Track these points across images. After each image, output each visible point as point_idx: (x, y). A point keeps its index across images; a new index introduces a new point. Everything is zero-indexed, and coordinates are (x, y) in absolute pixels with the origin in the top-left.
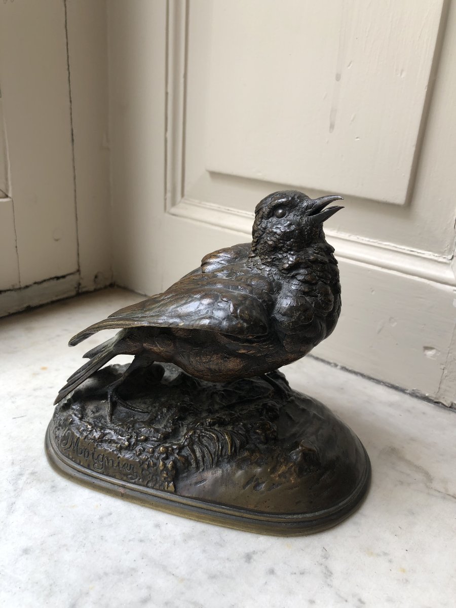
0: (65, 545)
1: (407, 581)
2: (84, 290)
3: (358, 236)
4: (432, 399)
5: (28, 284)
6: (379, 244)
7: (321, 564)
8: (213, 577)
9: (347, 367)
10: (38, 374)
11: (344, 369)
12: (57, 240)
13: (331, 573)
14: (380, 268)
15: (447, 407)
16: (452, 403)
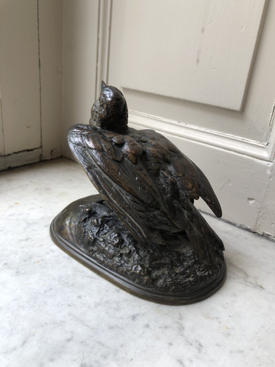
0: (22, 306)
1: (229, 334)
2: (45, 159)
3: (211, 130)
4: (252, 230)
5: (10, 153)
6: (224, 135)
7: (178, 323)
8: (111, 328)
9: (201, 210)
10: (13, 206)
12: (28, 127)
13: (183, 328)
14: (224, 149)
15: (260, 235)
16: (264, 233)
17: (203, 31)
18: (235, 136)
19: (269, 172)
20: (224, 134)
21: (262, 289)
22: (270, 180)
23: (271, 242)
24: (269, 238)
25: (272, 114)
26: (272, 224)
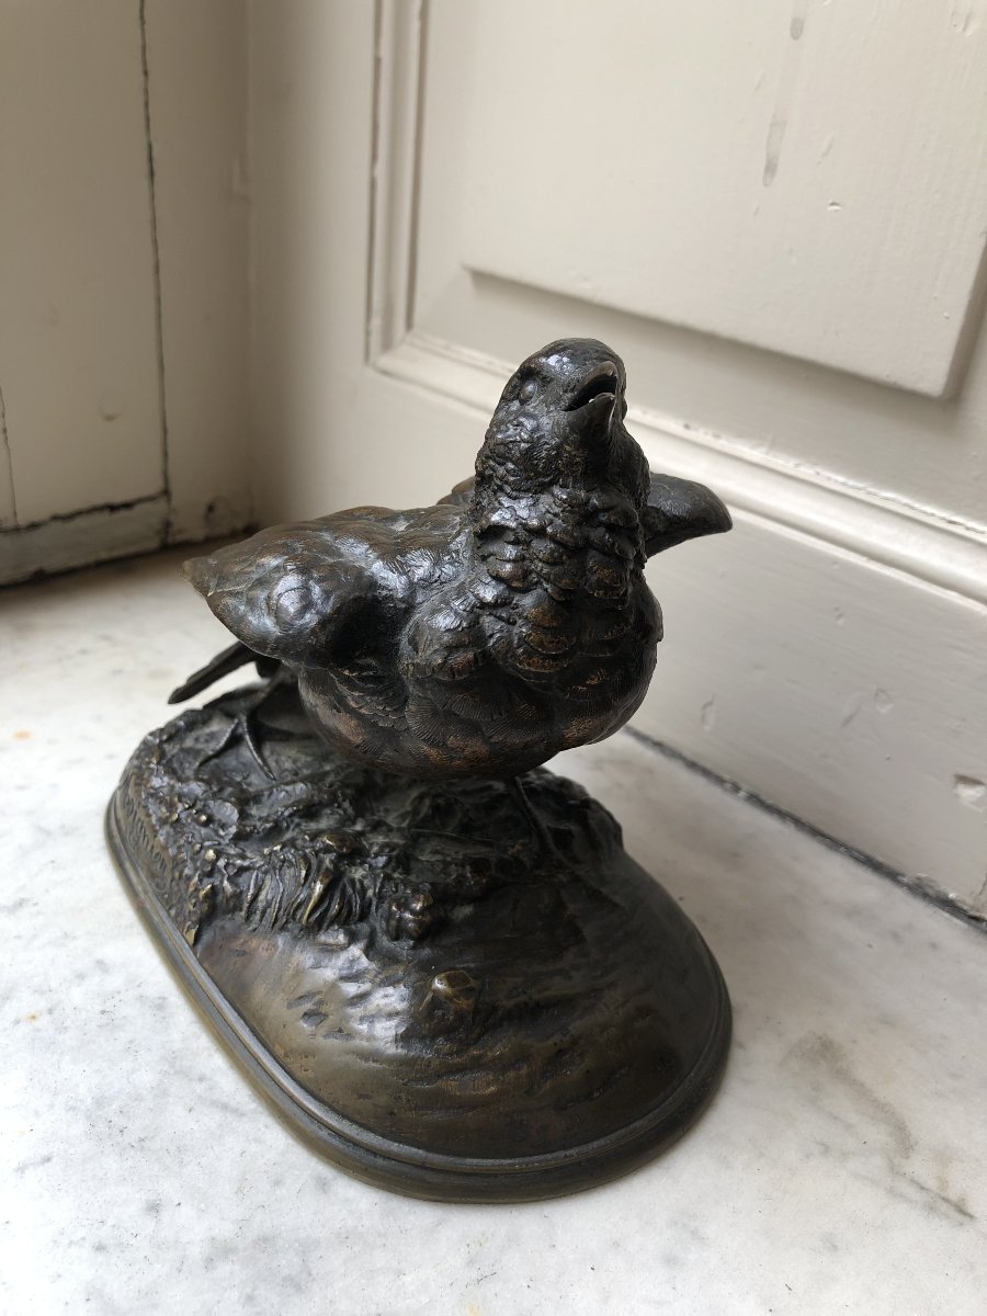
2: (180, 538)
3: (818, 469)
4: (965, 907)
5: (36, 518)
6: (869, 493)
10: (3, 749)
11: (755, 799)
12: (110, 418)
14: (864, 559)
17: (797, 30)
18: (917, 505)
20: (872, 490)
21: (966, 1219)
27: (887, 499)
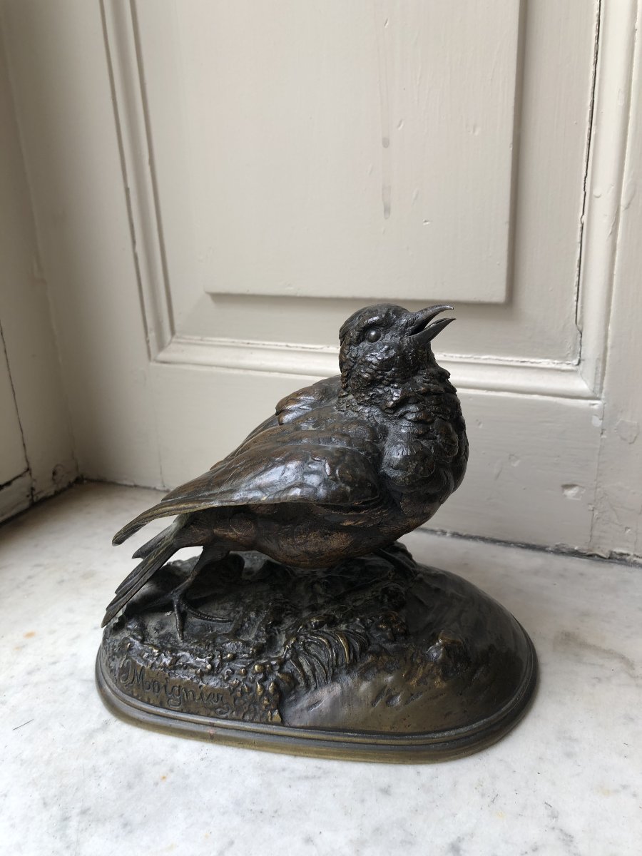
2: (41, 496)
4: (584, 552)
6: (475, 359)
9: (460, 533)
10: (24, 647)
11: (456, 535)
13: (571, 837)
14: (485, 391)
15: (605, 559)
16: (611, 553)
17: (386, 143)
18: (502, 358)
19: (597, 422)
20: (477, 357)
22: (603, 436)
23: (633, 569)
24: (625, 560)
25: (575, 298)
26: (627, 528)
27: (486, 359)
